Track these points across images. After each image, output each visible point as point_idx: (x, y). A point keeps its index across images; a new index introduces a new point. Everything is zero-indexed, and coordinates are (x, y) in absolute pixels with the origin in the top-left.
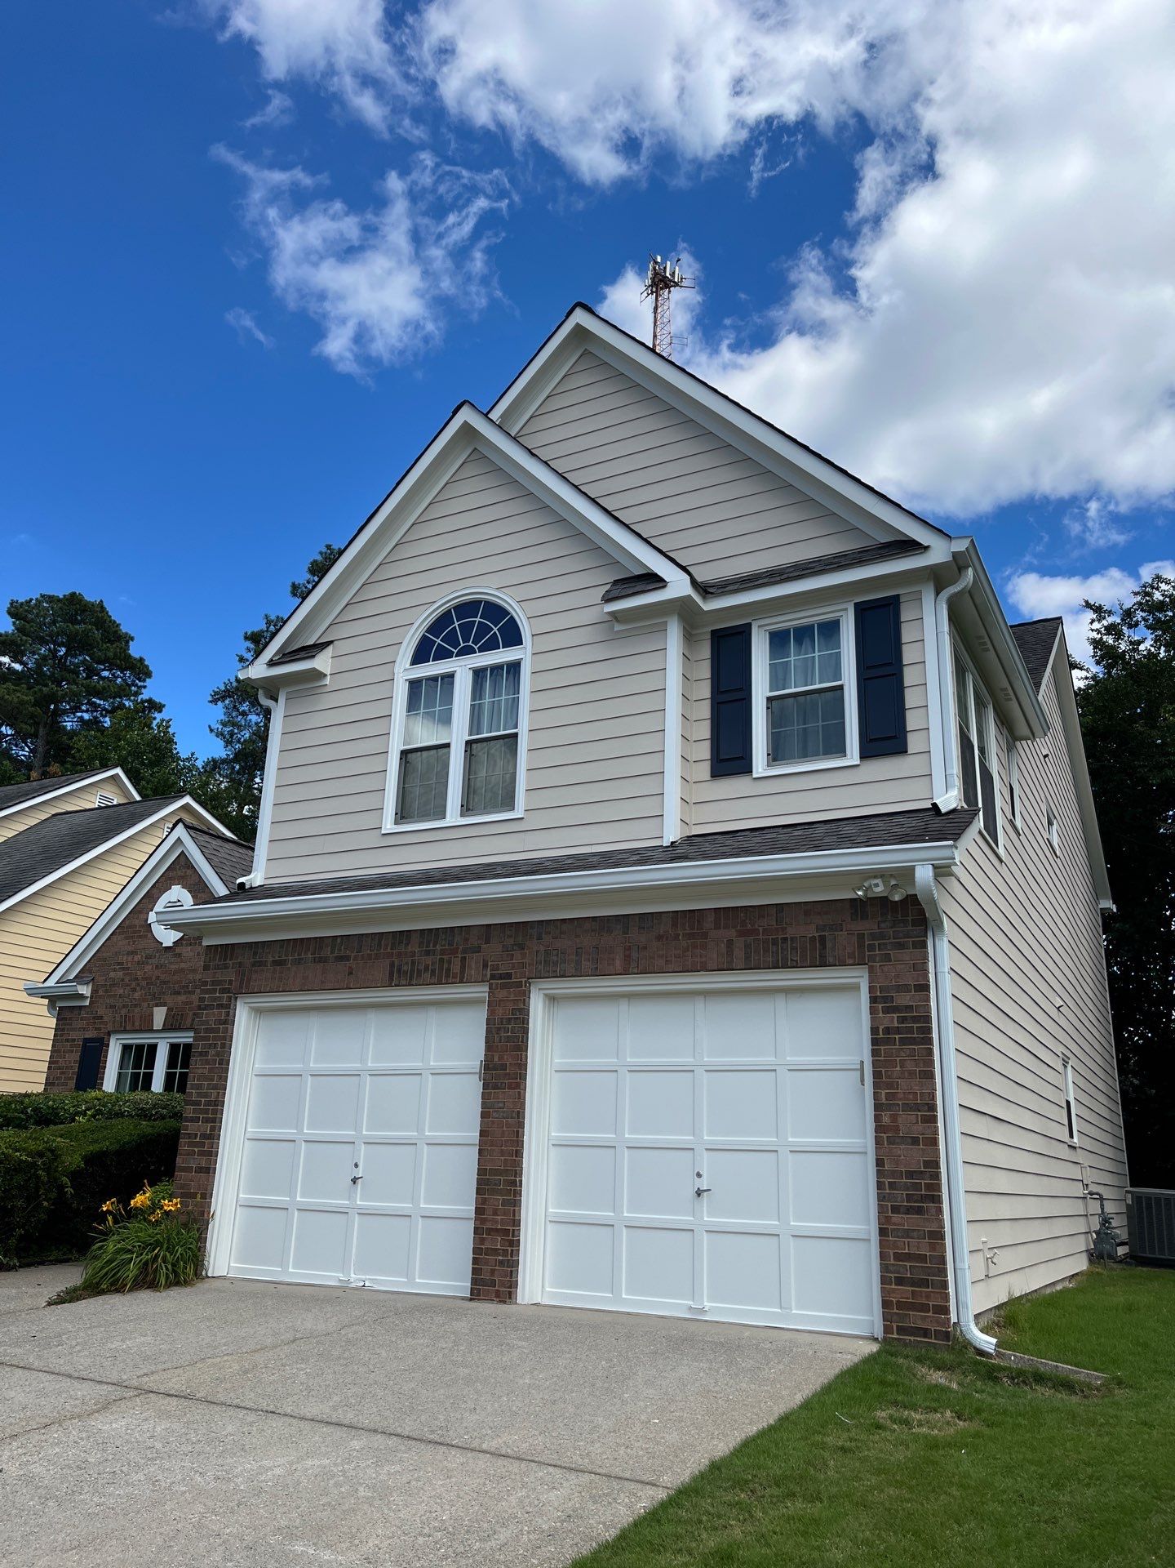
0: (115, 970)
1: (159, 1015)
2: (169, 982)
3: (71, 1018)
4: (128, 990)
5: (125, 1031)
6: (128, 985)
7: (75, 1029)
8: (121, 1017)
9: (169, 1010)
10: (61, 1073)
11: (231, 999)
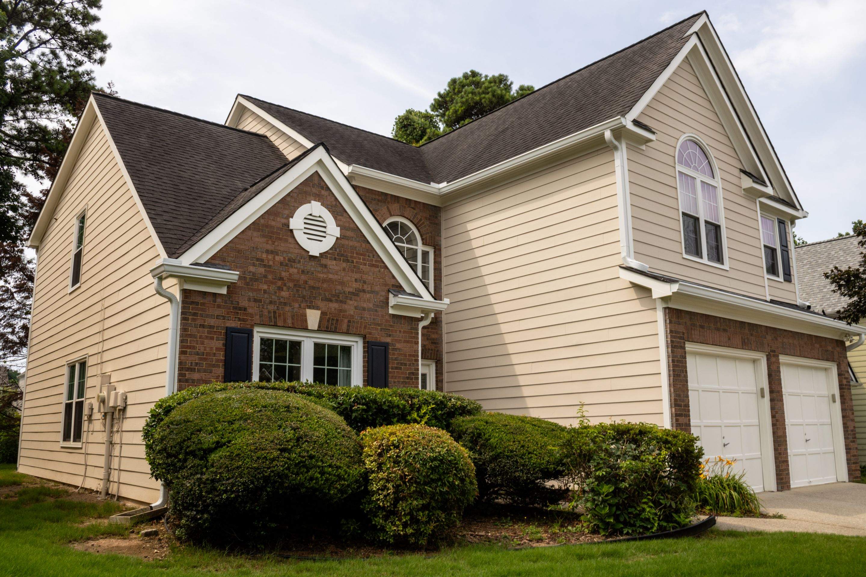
0: (254, 265)
1: (313, 318)
2: (318, 288)
3: (203, 304)
4: (272, 288)
5: (275, 326)
6: (272, 283)
7: (212, 316)
8: (269, 312)
9: (322, 313)
10: (201, 359)
11: (684, 343)
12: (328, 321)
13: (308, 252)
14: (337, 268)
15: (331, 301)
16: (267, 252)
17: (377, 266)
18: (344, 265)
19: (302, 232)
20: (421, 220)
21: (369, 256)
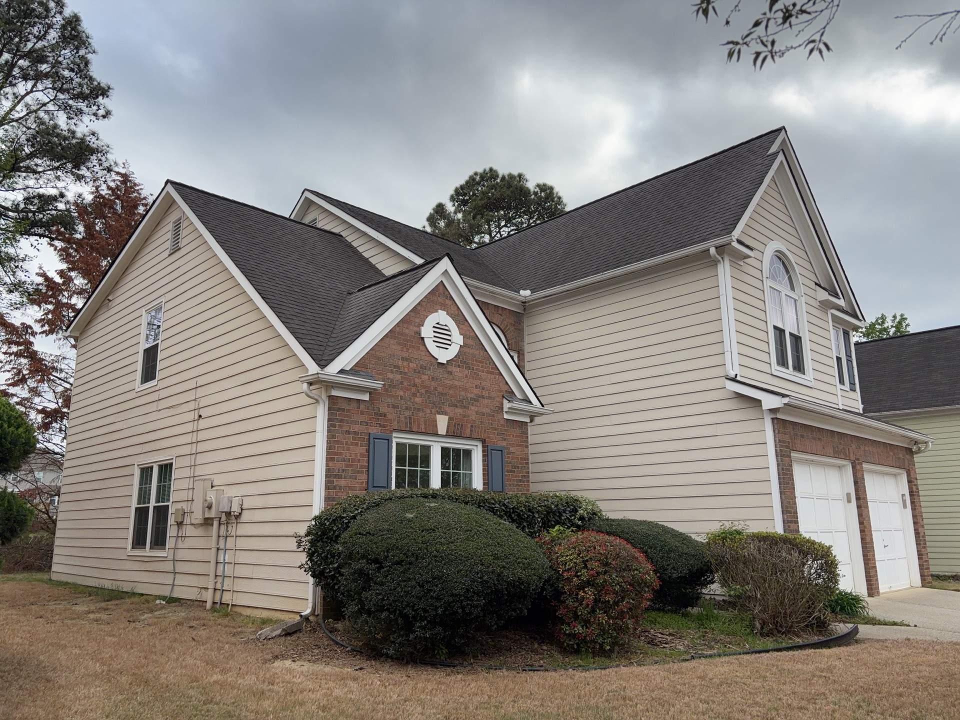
0: (392, 372)
1: (442, 423)
2: (446, 394)
3: (348, 411)
4: (408, 393)
5: (411, 432)
6: (408, 390)
7: (356, 423)
8: (406, 418)
9: (450, 419)
10: (347, 466)
11: (790, 452)
12: (455, 426)
13: (437, 359)
14: (461, 375)
15: (456, 406)
16: (403, 359)
17: (492, 373)
18: (466, 372)
19: (431, 340)
20: (507, 326)
21: (486, 364)
